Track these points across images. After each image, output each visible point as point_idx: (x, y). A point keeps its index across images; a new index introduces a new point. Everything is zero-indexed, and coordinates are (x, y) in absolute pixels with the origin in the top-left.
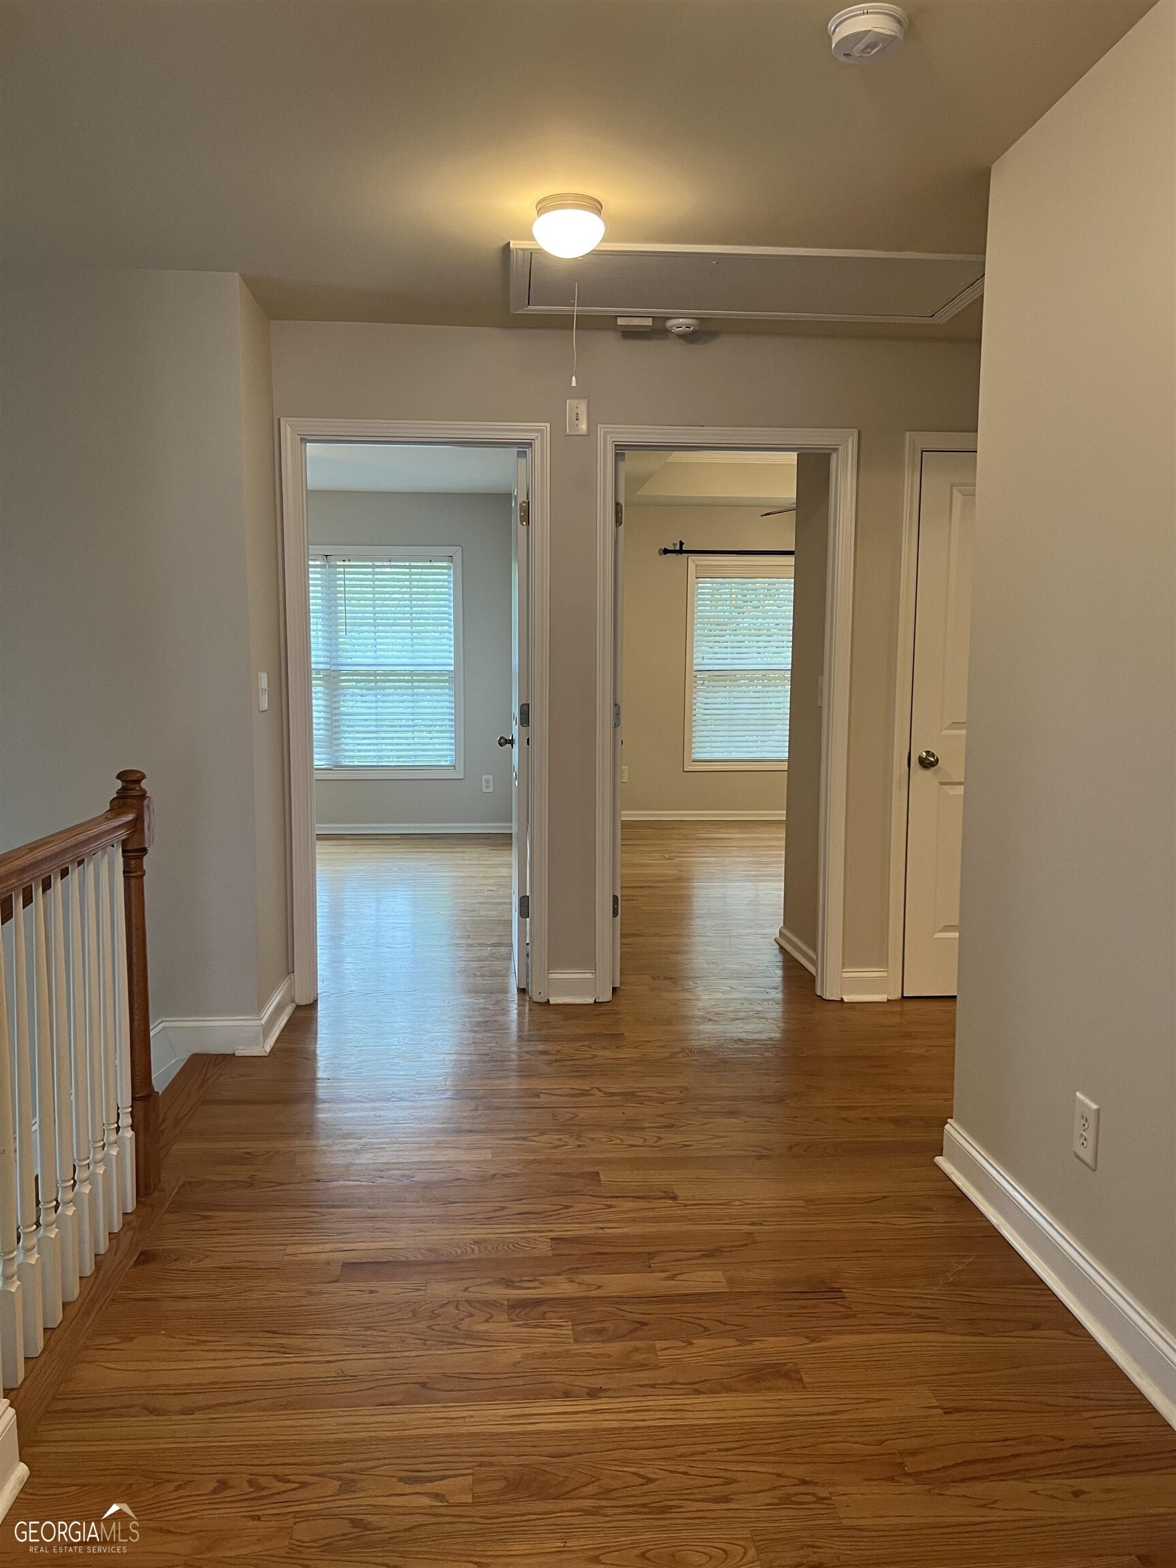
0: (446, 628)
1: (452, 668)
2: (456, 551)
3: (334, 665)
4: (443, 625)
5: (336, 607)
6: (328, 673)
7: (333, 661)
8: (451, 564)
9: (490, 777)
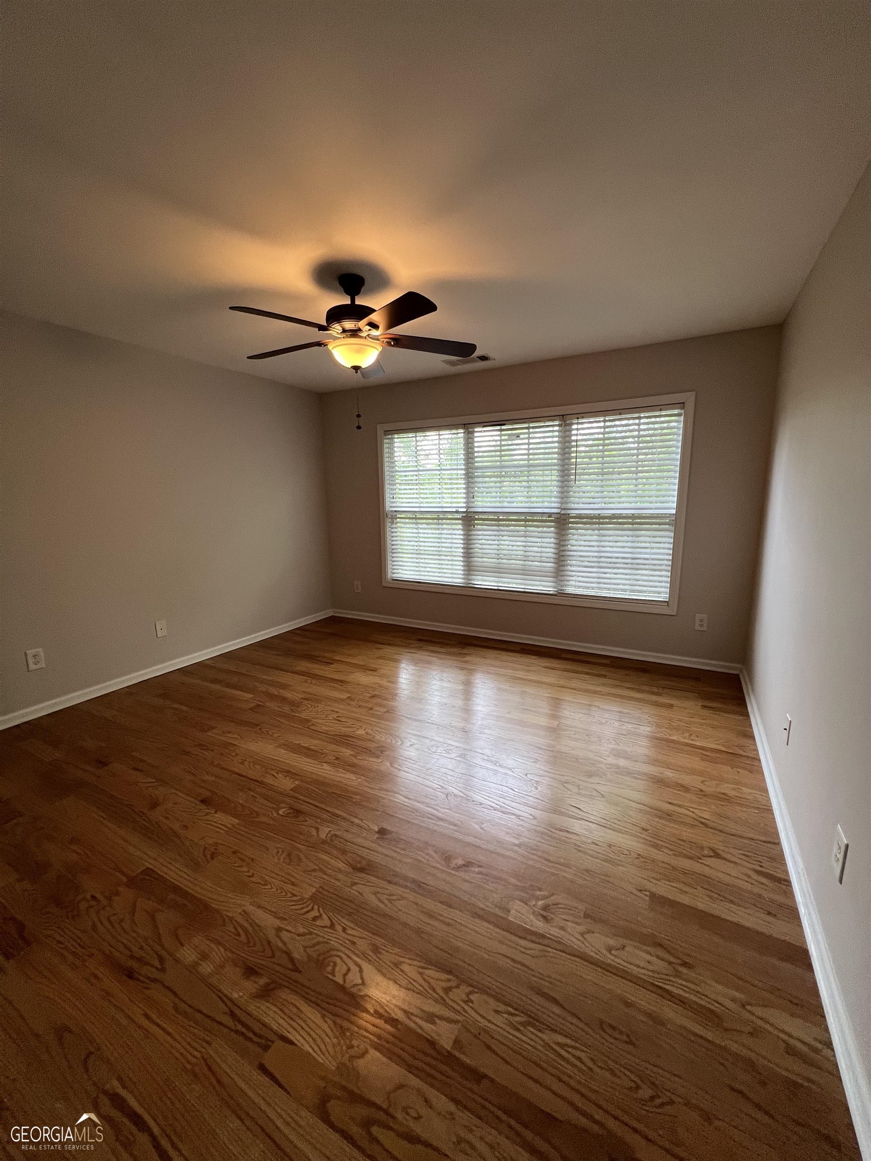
0: (672, 474)
1: (674, 512)
2: (689, 398)
3: (564, 509)
4: (669, 471)
5: (570, 454)
6: (556, 516)
7: (564, 506)
8: (682, 411)
9: (705, 616)
